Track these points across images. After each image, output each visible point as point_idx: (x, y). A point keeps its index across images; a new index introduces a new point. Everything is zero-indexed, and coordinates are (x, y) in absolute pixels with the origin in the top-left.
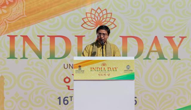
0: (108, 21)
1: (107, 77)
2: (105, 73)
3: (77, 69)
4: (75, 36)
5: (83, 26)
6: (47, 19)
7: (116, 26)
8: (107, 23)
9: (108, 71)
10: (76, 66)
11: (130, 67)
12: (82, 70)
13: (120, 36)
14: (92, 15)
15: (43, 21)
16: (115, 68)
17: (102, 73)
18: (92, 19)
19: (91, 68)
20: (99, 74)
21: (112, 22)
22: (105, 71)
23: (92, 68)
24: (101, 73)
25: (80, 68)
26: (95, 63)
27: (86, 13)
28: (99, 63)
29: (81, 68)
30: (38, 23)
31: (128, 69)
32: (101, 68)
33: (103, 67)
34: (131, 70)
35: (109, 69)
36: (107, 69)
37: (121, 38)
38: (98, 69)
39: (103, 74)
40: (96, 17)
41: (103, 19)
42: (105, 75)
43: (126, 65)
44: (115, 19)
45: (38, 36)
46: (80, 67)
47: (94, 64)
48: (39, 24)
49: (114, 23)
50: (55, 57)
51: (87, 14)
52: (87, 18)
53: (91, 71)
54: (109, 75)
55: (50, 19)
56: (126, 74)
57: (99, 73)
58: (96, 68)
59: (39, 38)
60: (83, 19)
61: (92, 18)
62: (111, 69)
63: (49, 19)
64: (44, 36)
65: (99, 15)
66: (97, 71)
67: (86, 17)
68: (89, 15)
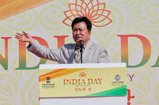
0: (100, 15)
1: (87, 93)
2: (84, 87)
3: (45, 82)
4: (54, 37)
5: (65, 22)
6: (15, 15)
7: (111, 21)
8: (99, 17)
9: (89, 83)
10: (43, 77)
11: (120, 77)
12: (51, 83)
13: (118, 36)
14: (77, 6)
15: (9, 17)
16: (99, 79)
17: (80, 87)
18: (77, 13)
19: (64, 80)
20: (76, 89)
21: (106, 16)
22: (85, 84)
23: (66, 81)
24: (78, 87)
25: (48, 81)
26: (70, 73)
27: (69, 4)
28: (76, 72)
29: (50, 80)
30: (3, 19)
31: (118, 80)
32: (79, 80)
33: (82, 78)
34: (121, 82)
35: (91, 81)
36: (86, 82)
37: (120, 38)
38: (75, 81)
39: (82, 88)
40: (82, 9)
41: (93, 12)
42: (84, 89)
43: (115, 75)
44: (110, 12)
45: (2, 38)
46: (48, 78)
47: (68, 74)
48: (3, 21)
49: (108, 17)
50: (27, 67)
51: (71, 5)
52: (71, 10)
53: (64, 84)
54: (90, 90)
55: (19, 14)
56: (114, 87)
57: (76, 87)
58: (72, 81)
59: (4, 40)
60: (65, 12)
61: (77, 11)
62: (94, 81)
63: (17, 14)
64: (11, 38)
65: (87, 6)
66: (73, 84)
67: (69, 9)
68: (73, 7)
